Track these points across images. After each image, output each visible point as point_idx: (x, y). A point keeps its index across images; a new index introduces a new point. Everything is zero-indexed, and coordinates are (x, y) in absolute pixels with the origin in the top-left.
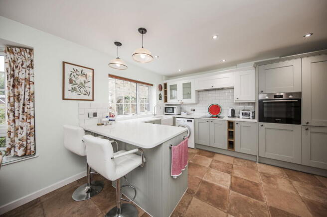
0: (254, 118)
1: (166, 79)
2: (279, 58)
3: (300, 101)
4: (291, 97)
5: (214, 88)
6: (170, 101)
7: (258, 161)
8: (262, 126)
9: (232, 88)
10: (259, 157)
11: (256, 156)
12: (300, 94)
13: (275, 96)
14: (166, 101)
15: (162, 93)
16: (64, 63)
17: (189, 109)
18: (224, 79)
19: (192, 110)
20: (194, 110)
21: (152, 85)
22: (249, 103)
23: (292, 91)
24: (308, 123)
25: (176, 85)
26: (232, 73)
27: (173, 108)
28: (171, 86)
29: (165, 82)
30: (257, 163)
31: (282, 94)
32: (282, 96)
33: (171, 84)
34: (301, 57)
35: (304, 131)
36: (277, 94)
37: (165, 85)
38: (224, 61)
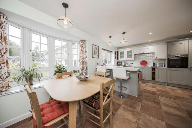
0: (165, 66)
1: (118, 49)
2: (177, 40)
3: (187, 58)
4: (183, 56)
5: (144, 53)
6: (120, 59)
7: (167, 85)
8: (169, 69)
9: (154, 53)
10: (168, 83)
11: (166, 83)
12: (188, 55)
13: (176, 56)
14: (118, 59)
15: (116, 55)
16: (93, 45)
17: (129, 63)
18: (150, 49)
19: (131, 63)
20: (132, 64)
21: (112, 52)
22: (162, 60)
23: (184, 54)
24: (191, 68)
25: (123, 52)
26: (154, 46)
27: (122, 63)
28: (120, 52)
29: (118, 50)
30: (167, 86)
31: (179, 55)
32: (179, 56)
33: (121, 51)
34: (188, 39)
35: (189, 71)
36: (176, 55)
37: (118, 52)
38: (150, 41)
